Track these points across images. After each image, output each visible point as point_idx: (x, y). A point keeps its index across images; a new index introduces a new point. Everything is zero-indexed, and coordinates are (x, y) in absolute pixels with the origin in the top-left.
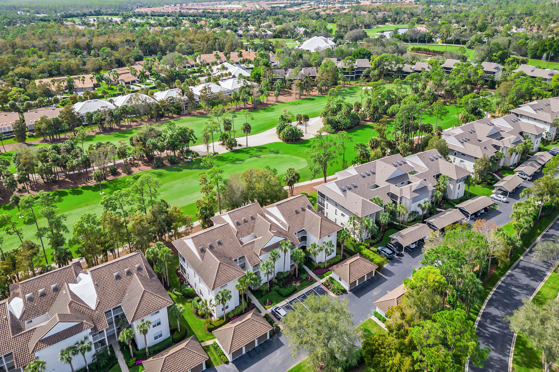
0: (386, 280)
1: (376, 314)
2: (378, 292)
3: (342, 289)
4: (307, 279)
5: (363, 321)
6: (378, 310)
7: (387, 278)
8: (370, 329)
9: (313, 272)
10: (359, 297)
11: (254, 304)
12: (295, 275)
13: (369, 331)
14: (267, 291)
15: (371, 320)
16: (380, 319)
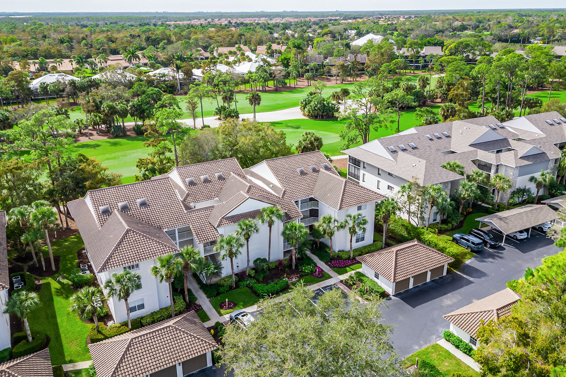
0: (471, 282)
1: (449, 337)
2: (455, 300)
3: (380, 290)
4: (312, 273)
5: (420, 346)
6: (453, 329)
7: (471, 279)
8: (436, 363)
9: (326, 263)
10: (414, 307)
11: (200, 306)
12: (290, 266)
13: (433, 367)
14: (231, 288)
15: (437, 348)
16: (457, 347)
